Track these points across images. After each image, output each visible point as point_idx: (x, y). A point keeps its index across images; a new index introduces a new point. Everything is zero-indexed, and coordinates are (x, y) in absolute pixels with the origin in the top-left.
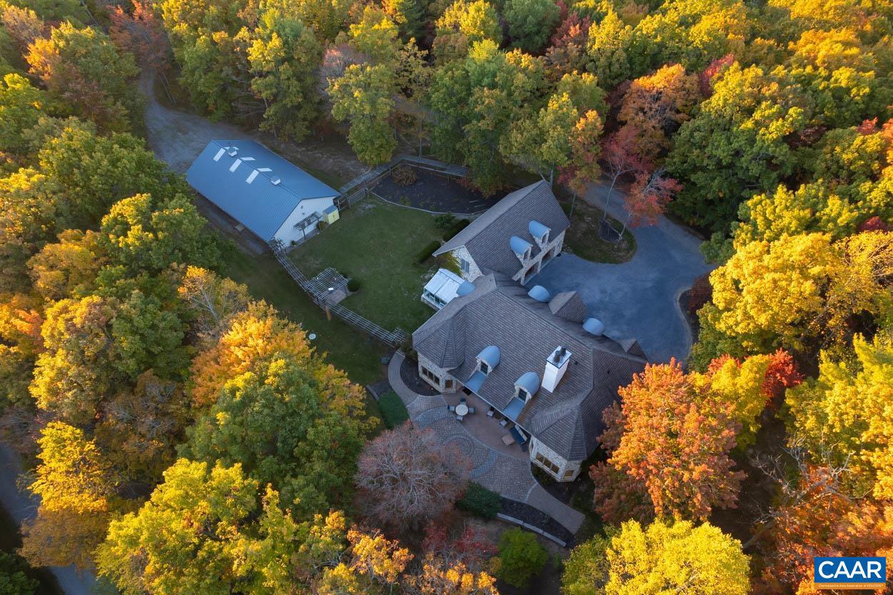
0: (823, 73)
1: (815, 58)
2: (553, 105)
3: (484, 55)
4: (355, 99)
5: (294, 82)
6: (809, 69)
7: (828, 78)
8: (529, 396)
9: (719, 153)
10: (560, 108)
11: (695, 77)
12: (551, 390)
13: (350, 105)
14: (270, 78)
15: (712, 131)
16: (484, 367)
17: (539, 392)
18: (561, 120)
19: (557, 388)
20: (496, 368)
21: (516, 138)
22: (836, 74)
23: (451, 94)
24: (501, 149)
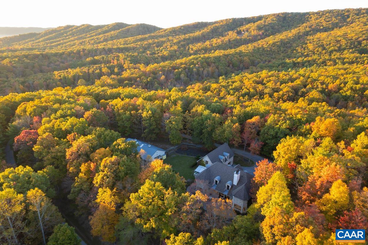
0: (295, 116)
1: (292, 113)
2: (226, 123)
3: (207, 113)
4: (173, 124)
5: (154, 122)
6: (291, 116)
7: (296, 117)
8: (230, 187)
9: (272, 133)
10: (228, 124)
11: (263, 119)
12: (236, 184)
13: (171, 126)
14: (148, 121)
15: (269, 129)
16: (216, 181)
17: (233, 186)
18: (229, 126)
19: (238, 184)
20: (220, 181)
21: (217, 132)
22: (297, 116)
23: (198, 123)
24: (213, 136)
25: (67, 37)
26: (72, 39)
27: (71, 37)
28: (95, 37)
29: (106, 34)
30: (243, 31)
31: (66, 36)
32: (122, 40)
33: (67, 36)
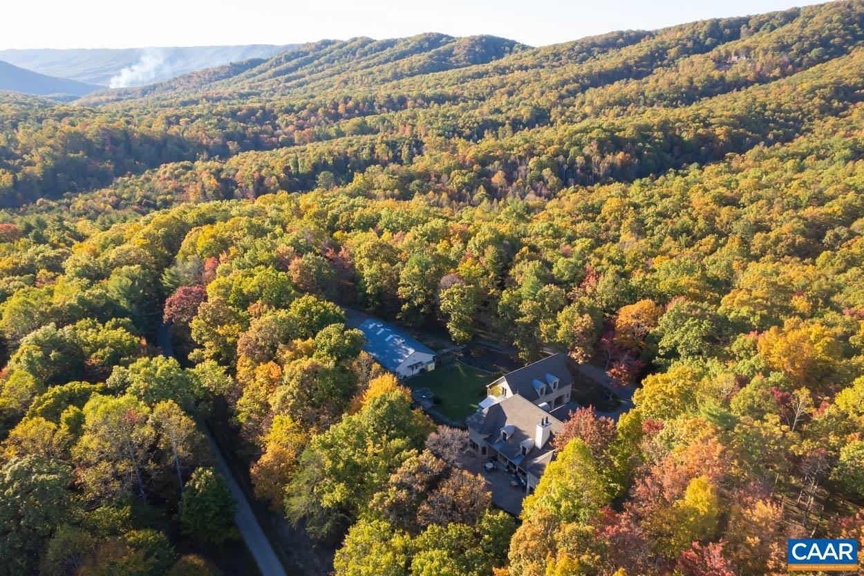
8: (528, 450)
12: (540, 447)
16: (505, 434)
17: (533, 448)
20: (512, 436)
25: (320, 68)
26: (328, 71)
27: (328, 68)
28: (375, 69)
29: (401, 62)
30: (737, 54)
31: (316, 66)
32: (431, 77)
33: (321, 64)
